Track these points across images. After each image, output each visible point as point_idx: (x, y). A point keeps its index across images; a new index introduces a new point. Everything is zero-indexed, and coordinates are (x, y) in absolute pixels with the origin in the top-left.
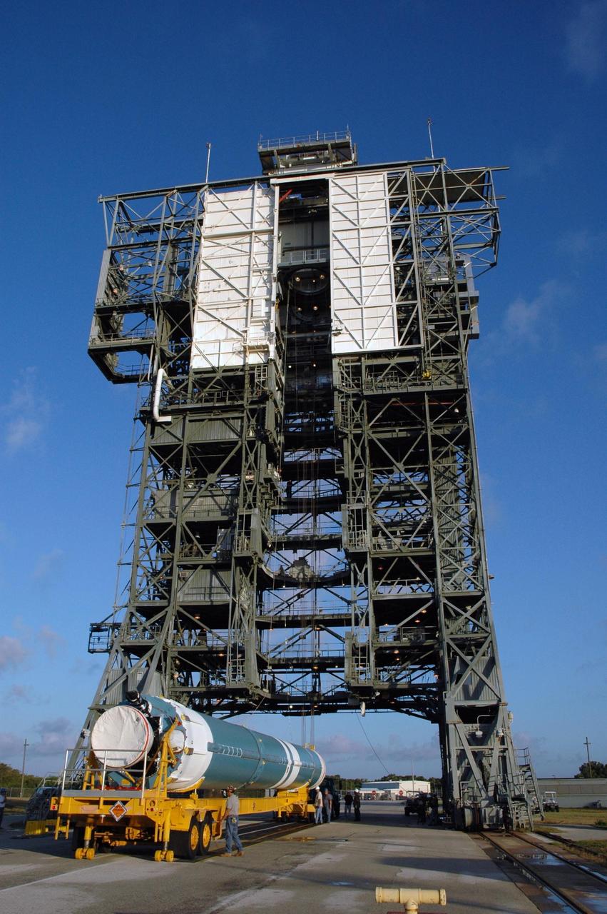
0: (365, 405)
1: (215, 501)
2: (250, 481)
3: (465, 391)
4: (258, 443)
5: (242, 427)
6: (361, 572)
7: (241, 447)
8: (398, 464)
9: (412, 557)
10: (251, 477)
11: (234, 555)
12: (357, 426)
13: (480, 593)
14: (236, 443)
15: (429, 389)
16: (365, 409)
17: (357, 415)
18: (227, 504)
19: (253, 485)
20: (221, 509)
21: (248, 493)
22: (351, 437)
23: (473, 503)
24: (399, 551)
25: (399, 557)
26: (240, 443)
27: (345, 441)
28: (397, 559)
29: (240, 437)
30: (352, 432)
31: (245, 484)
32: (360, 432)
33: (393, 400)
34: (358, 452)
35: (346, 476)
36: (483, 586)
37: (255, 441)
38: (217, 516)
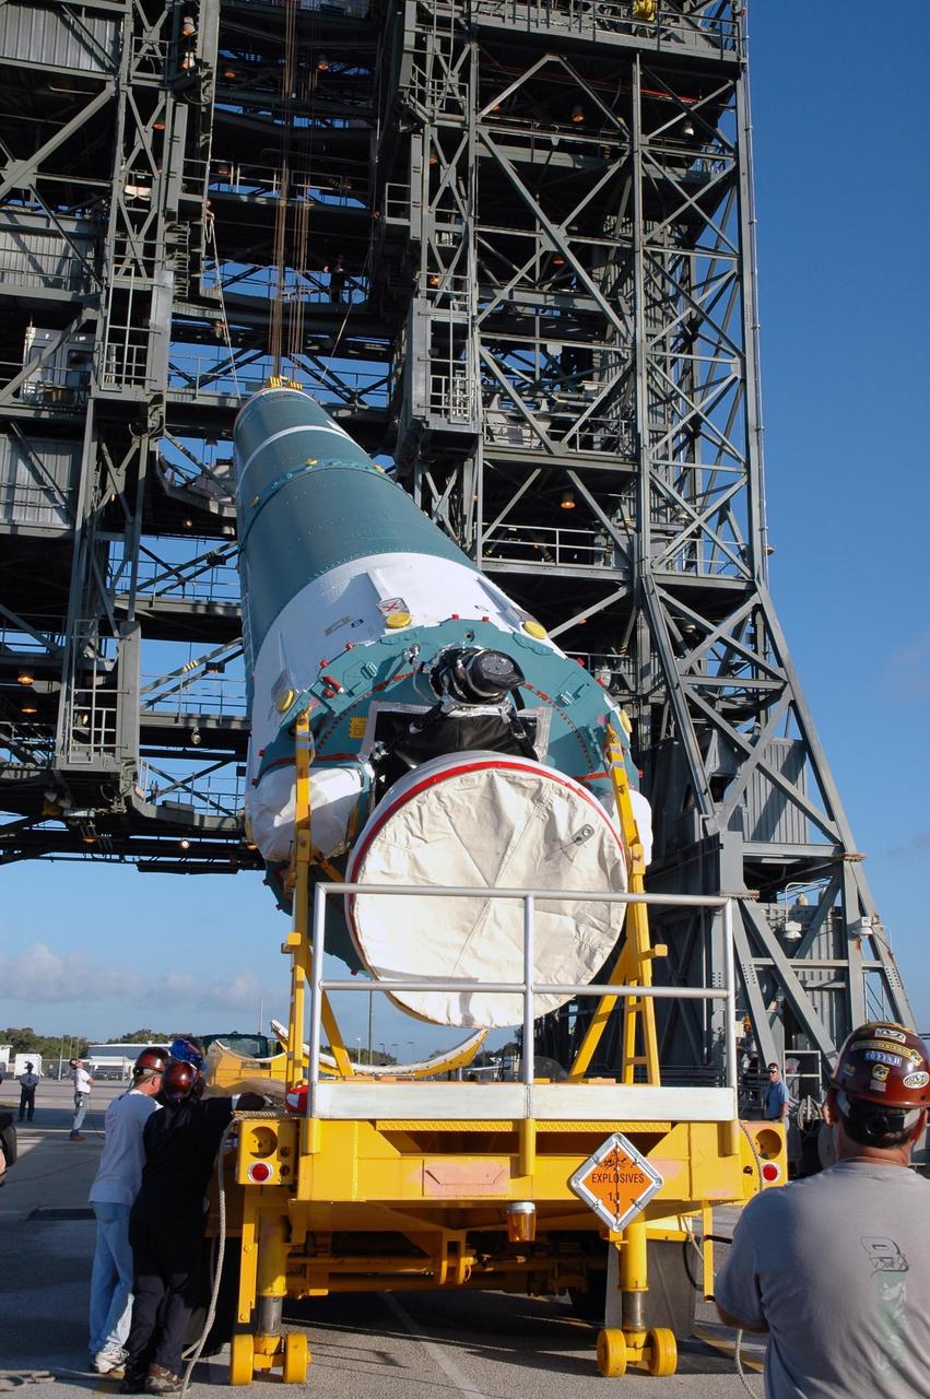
0: (474, 57)
1: (19, 242)
2: (137, 202)
3: (734, 70)
4: (165, 100)
5: (117, 42)
6: (441, 492)
7: (114, 102)
8: (553, 228)
9: (577, 470)
10: (143, 192)
11: (95, 393)
12: (452, 107)
13: (742, 586)
14: (99, 86)
15: (649, 44)
16: (474, 67)
17: (452, 78)
18: (65, 257)
19: (146, 215)
20: (39, 270)
21: (133, 235)
22: (431, 133)
23: (737, 360)
24: (545, 452)
25: (544, 467)
26: (110, 88)
27: (416, 142)
28: (538, 471)
29: (114, 71)
30: (436, 123)
31: (124, 210)
32: (458, 125)
33: (549, 58)
34: (449, 176)
35: (414, 233)
36: (752, 571)
37: (155, 92)
38: (33, 288)
